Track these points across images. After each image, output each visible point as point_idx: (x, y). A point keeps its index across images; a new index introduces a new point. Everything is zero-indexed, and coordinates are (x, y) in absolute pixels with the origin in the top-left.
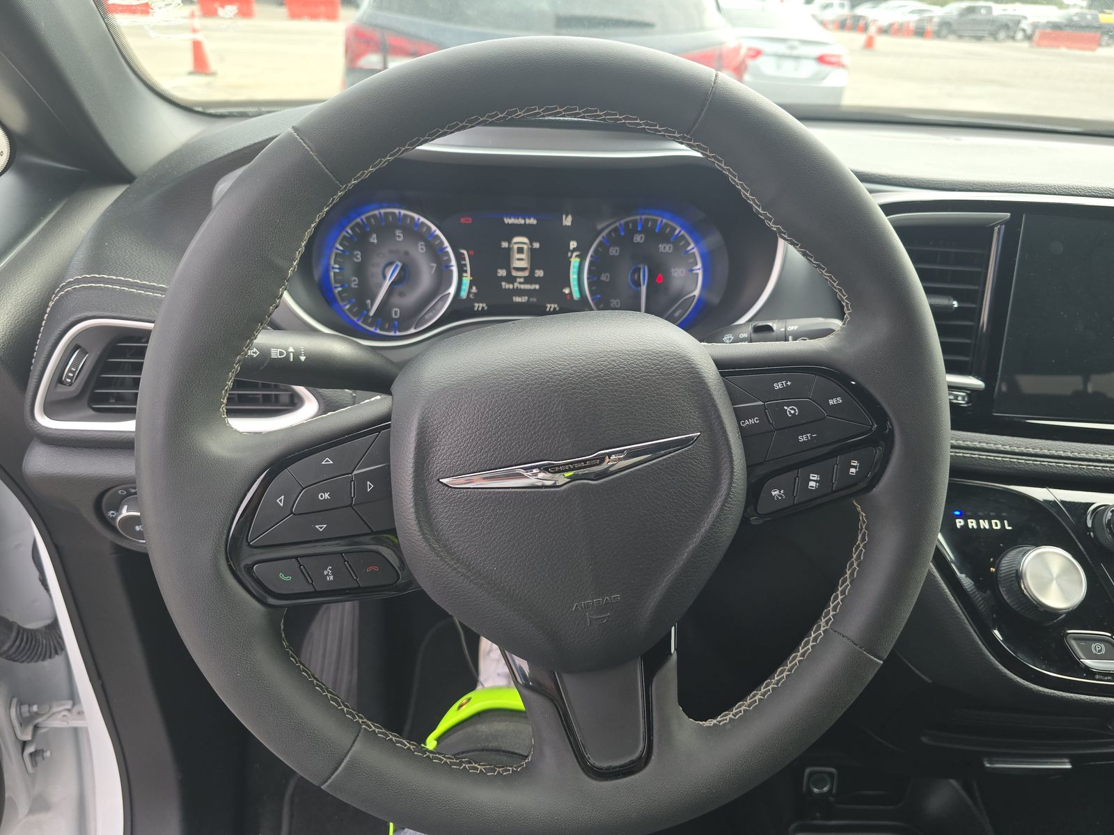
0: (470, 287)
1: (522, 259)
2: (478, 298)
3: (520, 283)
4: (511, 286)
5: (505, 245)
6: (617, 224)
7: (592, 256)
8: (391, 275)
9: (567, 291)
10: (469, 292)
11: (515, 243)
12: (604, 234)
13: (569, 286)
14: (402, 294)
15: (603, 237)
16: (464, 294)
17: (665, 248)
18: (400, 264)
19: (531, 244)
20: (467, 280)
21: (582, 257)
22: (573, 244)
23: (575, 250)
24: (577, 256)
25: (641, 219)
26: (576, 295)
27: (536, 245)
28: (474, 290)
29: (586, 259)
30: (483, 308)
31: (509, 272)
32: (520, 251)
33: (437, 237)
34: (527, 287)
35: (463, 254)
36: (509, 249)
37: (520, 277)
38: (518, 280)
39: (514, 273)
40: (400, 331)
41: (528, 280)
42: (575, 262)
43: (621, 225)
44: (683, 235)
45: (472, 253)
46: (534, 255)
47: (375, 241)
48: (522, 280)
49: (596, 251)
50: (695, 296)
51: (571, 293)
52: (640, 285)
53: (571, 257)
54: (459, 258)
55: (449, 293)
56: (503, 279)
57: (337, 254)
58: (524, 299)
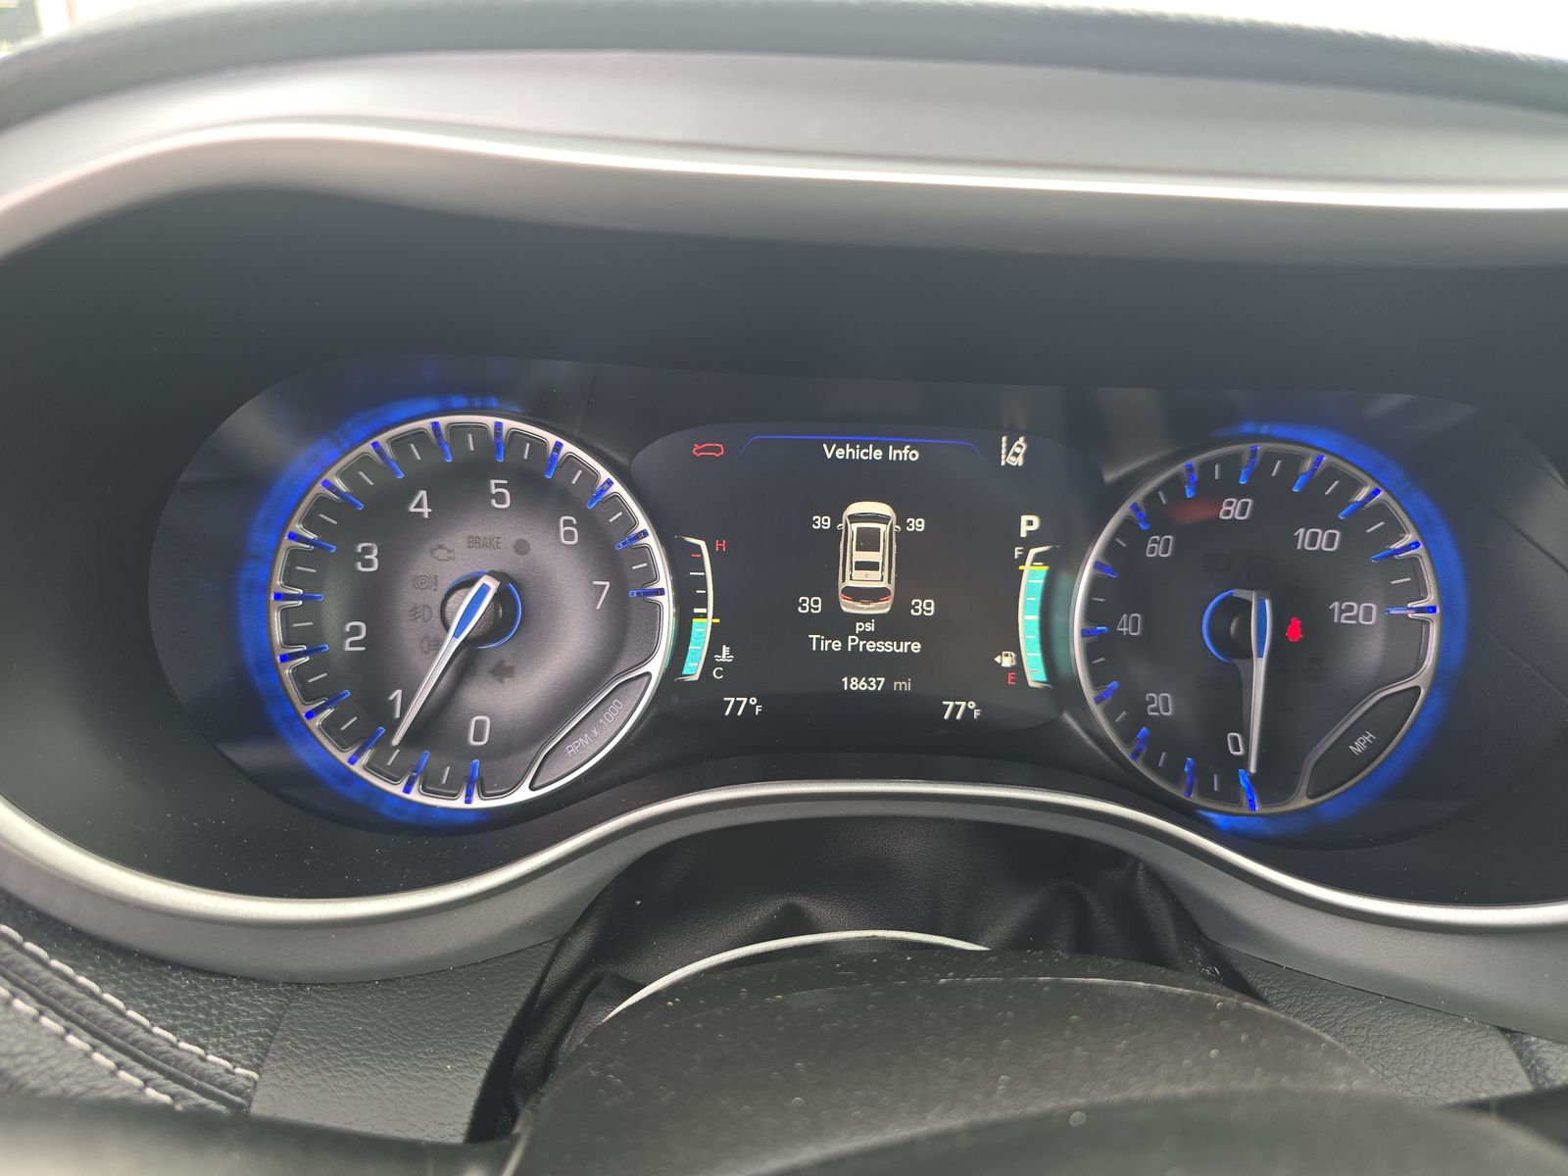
0: (714, 648)
1: (872, 566)
2: (736, 679)
3: (864, 636)
4: (837, 645)
5: (823, 522)
6: (1180, 467)
7: (1097, 565)
8: (469, 610)
9: (1007, 661)
10: (709, 663)
11: (854, 518)
12: (1137, 497)
13: (1015, 647)
14: (502, 672)
15: (1135, 507)
16: (693, 668)
17: (1317, 540)
18: (493, 585)
19: (901, 521)
20: (702, 630)
21: (1061, 563)
22: (1029, 524)
23: (1033, 539)
24: (1038, 558)
25: (1254, 452)
26: (1036, 674)
27: (917, 525)
28: (725, 655)
29: (1076, 571)
30: (749, 708)
31: (831, 604)
32: (868, 541)
33: (615, 501)
34: (887, 647)
35: (699, 546)
36: (834, 536)
37: (865, 618)
38: (859, 627)
39: (848, 606)
40: (484, 794)
41: (887, 627)
42: (1033, 576)
43: (1190, 469)
44: (1382, 506)
45: (721, 545)
46: (910, 557)
47: (426, 511)
48: (870, 627)
49: (1110, 549)
50: (1417, 689)
51: (1019, 667)
52: (1250, 656)
53: (1023, 560)
54: (682, 561)
55: (648, 674)
56: (812, 623)
57: (293, 554)
58: (876, 684)
